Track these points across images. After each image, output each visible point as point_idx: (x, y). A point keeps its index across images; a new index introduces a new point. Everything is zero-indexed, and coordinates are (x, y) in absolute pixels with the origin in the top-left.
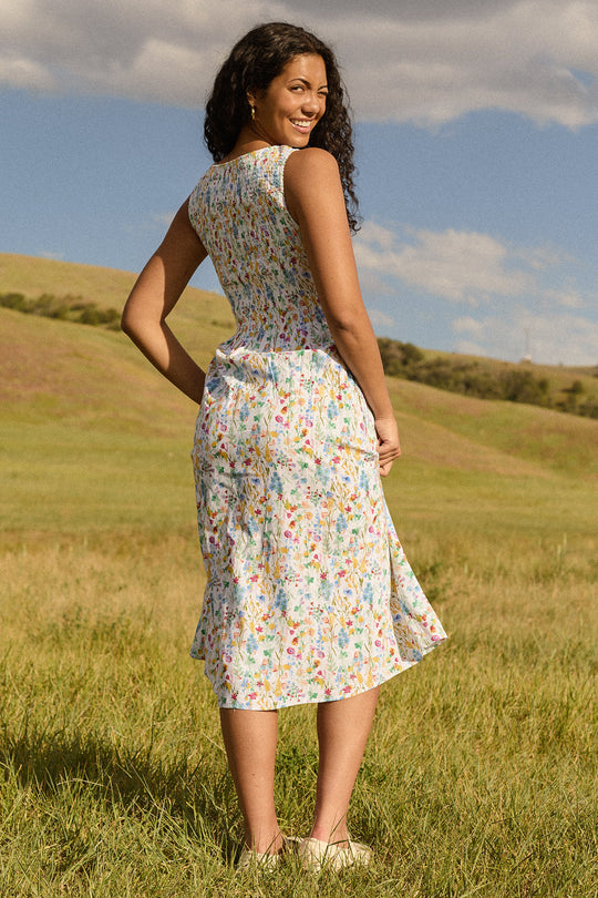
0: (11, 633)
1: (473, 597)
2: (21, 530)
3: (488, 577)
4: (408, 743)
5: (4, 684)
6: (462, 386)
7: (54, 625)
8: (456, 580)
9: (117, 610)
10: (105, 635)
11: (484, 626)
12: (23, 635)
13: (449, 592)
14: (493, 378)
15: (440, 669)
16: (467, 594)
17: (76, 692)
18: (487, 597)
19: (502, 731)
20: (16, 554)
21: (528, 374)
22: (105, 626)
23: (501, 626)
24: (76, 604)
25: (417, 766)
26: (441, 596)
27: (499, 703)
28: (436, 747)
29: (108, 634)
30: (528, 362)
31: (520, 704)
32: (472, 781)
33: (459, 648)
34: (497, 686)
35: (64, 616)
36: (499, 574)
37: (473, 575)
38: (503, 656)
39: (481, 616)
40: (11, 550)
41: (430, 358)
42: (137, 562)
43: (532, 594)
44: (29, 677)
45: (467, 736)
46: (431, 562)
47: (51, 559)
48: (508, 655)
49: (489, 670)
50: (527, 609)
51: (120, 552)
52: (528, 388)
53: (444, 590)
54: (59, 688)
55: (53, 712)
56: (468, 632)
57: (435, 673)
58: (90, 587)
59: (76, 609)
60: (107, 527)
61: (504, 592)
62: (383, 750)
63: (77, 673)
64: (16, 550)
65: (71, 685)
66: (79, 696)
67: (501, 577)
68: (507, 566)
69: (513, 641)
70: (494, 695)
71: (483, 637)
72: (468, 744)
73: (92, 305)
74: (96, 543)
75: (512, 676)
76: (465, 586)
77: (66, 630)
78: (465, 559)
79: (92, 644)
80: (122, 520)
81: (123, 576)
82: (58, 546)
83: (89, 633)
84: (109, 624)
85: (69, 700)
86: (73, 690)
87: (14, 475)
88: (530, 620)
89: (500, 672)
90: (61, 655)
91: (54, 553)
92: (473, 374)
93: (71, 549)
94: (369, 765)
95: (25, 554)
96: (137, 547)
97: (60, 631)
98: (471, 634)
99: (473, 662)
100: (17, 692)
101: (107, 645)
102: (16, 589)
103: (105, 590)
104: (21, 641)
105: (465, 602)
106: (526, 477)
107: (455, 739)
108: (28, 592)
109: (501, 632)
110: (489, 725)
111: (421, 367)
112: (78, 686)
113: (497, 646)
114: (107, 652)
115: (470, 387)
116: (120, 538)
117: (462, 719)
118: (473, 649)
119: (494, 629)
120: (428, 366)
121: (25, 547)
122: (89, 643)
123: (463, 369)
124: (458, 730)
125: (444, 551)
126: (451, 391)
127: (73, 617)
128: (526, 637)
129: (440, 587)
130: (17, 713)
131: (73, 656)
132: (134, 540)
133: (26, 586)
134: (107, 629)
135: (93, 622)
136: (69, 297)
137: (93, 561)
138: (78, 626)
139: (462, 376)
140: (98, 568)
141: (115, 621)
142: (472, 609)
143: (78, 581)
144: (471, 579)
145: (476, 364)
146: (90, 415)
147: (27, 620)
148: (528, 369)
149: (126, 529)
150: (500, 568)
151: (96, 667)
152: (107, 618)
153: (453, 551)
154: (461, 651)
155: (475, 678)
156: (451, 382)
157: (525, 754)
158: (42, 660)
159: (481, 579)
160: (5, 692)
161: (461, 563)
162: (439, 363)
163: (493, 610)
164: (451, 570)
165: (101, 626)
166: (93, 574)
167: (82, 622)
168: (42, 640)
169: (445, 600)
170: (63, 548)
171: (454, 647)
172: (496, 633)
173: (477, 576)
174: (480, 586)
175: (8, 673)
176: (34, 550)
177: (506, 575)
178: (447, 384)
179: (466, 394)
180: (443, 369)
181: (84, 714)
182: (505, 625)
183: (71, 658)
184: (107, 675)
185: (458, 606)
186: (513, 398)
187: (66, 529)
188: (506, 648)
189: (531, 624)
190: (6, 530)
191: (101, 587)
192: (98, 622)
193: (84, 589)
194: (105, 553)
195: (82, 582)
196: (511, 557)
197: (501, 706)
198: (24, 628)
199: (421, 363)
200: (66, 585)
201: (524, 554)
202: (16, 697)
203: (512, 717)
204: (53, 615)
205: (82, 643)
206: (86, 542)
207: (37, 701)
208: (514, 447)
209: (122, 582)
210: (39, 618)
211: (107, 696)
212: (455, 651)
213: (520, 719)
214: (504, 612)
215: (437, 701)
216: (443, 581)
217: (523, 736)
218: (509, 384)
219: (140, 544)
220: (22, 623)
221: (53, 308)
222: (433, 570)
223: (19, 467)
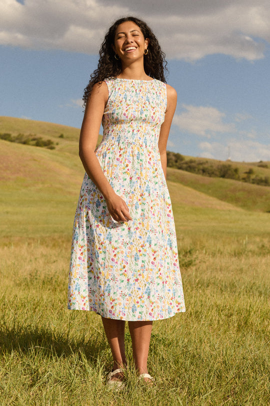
0: (7, 282)
1: (207, 263)
2: (11, 236)
3: (214, 255)
4: (180, 328)
5: (4, 305)
6: (201, 172)
7: (26, 278)
8: (200, 256)
9: (53, 271)
10: (48, 283)
11: (212, 277)
12: (12, 283)
13: (197, 261)
14: (214, 168)
15: (194, 295)
16: (205, 262)
17: (36, 308)
18: (213, 263)
19: (221, 322)
20: (9, 247)
21: (230, 166)
22: (48, 278)
23: (220, 276)
24: (35, 269)
25: (184, 338)
26: (194, 263)
27: (220, 310)
28: (192, 330)
29: (49, 282)
30: (229, 161)
31: (229, 310)
32: (209, 345)
33: (202, 286)
34: (219, 302)
35: (30, 274)
36: (218, 253)
37: (207, 254)
38: (221, 289)
39: (211, 272)
40: (6, 246)
41: (187, 159)
42: (61, 251)
43: (233, 262)
44: (15, 302)
45: (206, 325)
46: (189, 249)
47: (24, 250)
48: (223, 289)
49: (215, 295)
50: (231, 268)
51: (54, 245)
52: (230, 172)
53: (195, 261)
54: (29, 306)
55: (26, 317)
56: (206, 279)
57: (192, 297)
58: (41, 261)
59: (35, 271)
60: (48, 235)
61: (221, 261)
62: (169, 332)
63: (36, 300)
64: (8, 245)
65: (34, 305)
66: (37, 310)
67: (219, 255)
68: (222, 250)
69: (225, 282)
70: (217, 306)
71: (212, 281)
72: (206, 328)
73: (40, 138)
74: (43, 242)
75: (225, 298)
76: (204, 258)
77: (31, 281)
78: (204, 247)
79: (43, 287)
80: (55, 231)
81: (56, 257)
82: (27, 243)
83: (41, 282)
84: (50, 278)
85: (33, 312)
86: (35, 307)
87: (7, 213)
88: (232, 273)
89: (220, 296)
90: (29, 292)
91: (25, 246)
92: (206, 166)
93: (33, 245)
94: (164, 338)
95: (13, 247)
96: (61, 243)
97: (28, 281)
99: (208, 292)
100: (10, 308)
101: (49, 287)
102: (9, 263)
103: (47, 263)
104: (11, 286)
105: (204, 266)
106: (230, 211)
107: (201, 326)
108: (14, 264)
109: (220, 279)
110: (215, 320)
111: (183, 164)
112: (37, 305)
113: (218, 285)
114: (49, 290)
115: (204, 171)
116: (54, 239)
117: (203, 317)
118: (208, 286)
119: (217, 277)
120: (186, 163)
121: (12, 244)
122: (41, 286)
123: (201, 164)
124: (202, 322)
125: (194, 243)
126: (197, 173)
127: (34, 274)
128: (230, 281)
129: (193, 259)
130: (10, 317)
131: (34, 292)
132: (60, 240)
133: (13, 262)
134: (49, 280)
135: (43, 277)
136: (30, 135)
137: (42, 250)
138: (36, 279)
139: (201, 167)
140: (45, 253)
141: (52, 276)
142: (207, 269)
143: (36, 259)
144: (207, 256)
145: (207, 162)
146: (40, 186)
147: (14, 276)
148: (229, 163)
149: (56, 235)
150: (219, 251)
151: (44, 297)
152: (49, 275)
153: (199, 243)
154: (203, 288)
155: (209, 299)
156: (197, 170)
157: (231, 332)
158: (21, 294)
159: (211, 256)
160: (5, 308)
161: (202, 249)
162: (191, 161)
163: (216, 269)
164: (198, 251)
165: (46, 278)
166: (43, 255)
167: (38, 277)
168: (21, 285)
169: (195, 265)
170: (29, 244)
171: (200, 286)
172: (218, 279)
173: (209, 254)
174: (211, 259)
175: (6, 300)
176: (17, 245)
177: (221, 253)
178: (195, 171)
179: (203, 175)
180: (193, 164)
181: (40, 318)
182: (222, 275)
183: (33, 293)
184: (49, 300)
185: (201, 268)
186: (223, 176)
187: (30, 236)
188: (222, 285)
189: (232, 275)
190: (4, 237)
191: (46, 261)
192: (45, 277)
193: (39, 262)
194: (47, 246)
195: (38, 259)
196: (224, 246)
197: (220, 311)
198: (13, 280)
199: (183, 162)
200: (31, 261)
201: (229, 244)
202: (10, 310)
203: (225, 316)
204: (25, 274)
205: (38, 286)
206: (39, 242)
207: (19, 312)
208: (224, 198)
209: (55, 259)
210: (19, 275)
211: (50, 310)
212: (200, 287)
213: (229, 317)
214: (221, 270)
215: (193, 309)
216: (195, 256)
217: (230, 324)
218: (221, 170)
219: (63, 242)
220: (12, 277)
221: (23, 140)
222: (190, 252)
223: (10, 209)
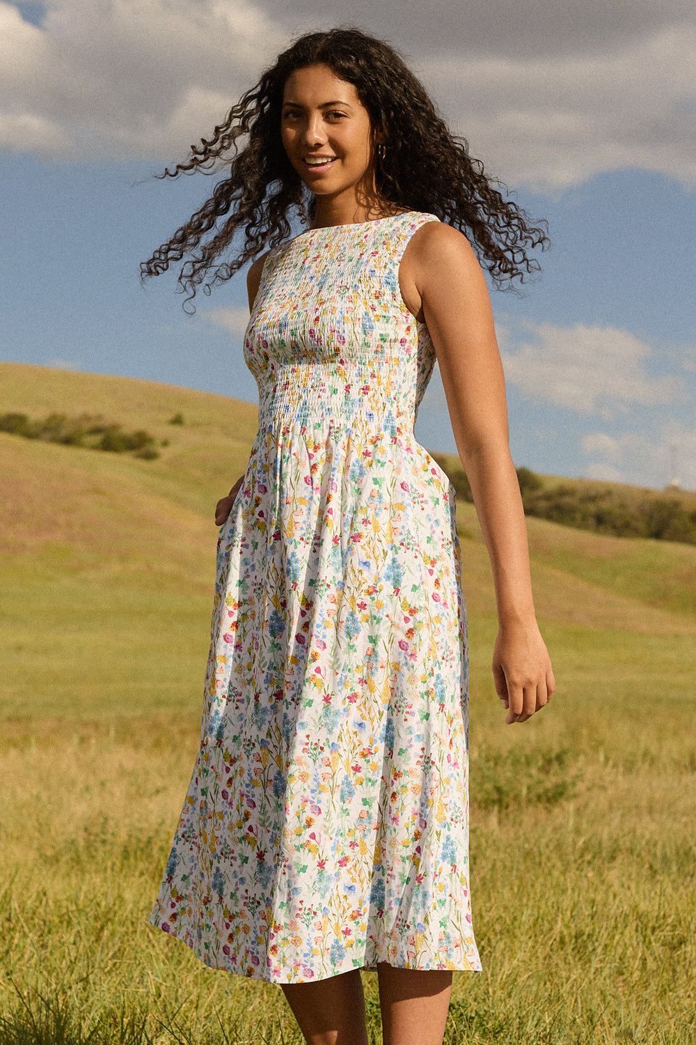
0: (17, 853)
1: (611, 792)
2: (29, 718)
3: (630, 767)
4: (531, 982)
5: (9, 920)
6: (592, 521)
7: (73, 842)
8: (590, 772)
9: (154, 819)
10: (139, 853)
11: (626, 830)
12: (32, 855)
13: (581, 787)
14: (632, 510)
15: (570, 886)
16: (604, 788)
17: (102, 928)
18: (629, 791)
19: (651, 964)
20: (22, 750)
21: (676, 504)
22: (139, 840)
23: (648, 828)
24: (101, 813)
25: (543, 1012)
26: (571, 791)
27: (646, 927)
28: (567, 987)
29: (142, 850)
30: (675, 489)
31: (674, 927)
32: (614, 1030)
33: (594, 857)
34: (643, 906)
35: (86, 830)
36: (643, 762)
37: (611, 763)
38: (651, 867)
39: (623, 816)
40: (15, 745)
41: (550, 486)
42: (179, 758)
43: (687, 786)
44: (41, 910)
45: (606, 972)
46: (556, 749)
47: (67, 758)
48: (657, 866)
49: (633, 885)
50: (681, 805)
51: (157, 744)
52: (675, 522)
53: (574, 784)
54: (81, 924)
55: (73, 954)
56: (605, 836)
57: (564, 891)
58: (119, 790)
59: (101, 820)
60: (139, 712)
61: (650, 784)
62: (499, 993)
63: (103, 904)
64: (21, 744)
65: (96, 918)
66: (106, 933)
67: (646, 766)
68: (653, 750)
69: (664, 847)
70: (639, 917)
71: (625, 843)
72: (608, 981)
73: (115, 427)
74: (125, 734)
75: (663, 893)
76: (601, 778)
77: (89, 846)
78: (601, 743)
79: (122, 865)
80: (159, 702)
81: (162, 776)
82: (76, 740)
83: (118, 850)
84: (145, 839)
85: (93, 938)
86: (98, 925)
87: (19, 649)
88: (684, 819)
89: (649, 886)
90: (83, 880)
91: (72, 747)
92: (605, 505)
93: (93, 741)
94: (482, 1013)
95: (34, 750)
96: (178, 737)
97: (81, 849)
98: (610, 839)
99: (613, 875)
100: (26, 929)
101: (141, 866)
102: (23, 796)
103: (137, 794)
104: (30, 864)
105: (600, 801)
106: (677, 636)
107: (592, 976)
108: (38, 798)
109: (647, 836)
110: (634, 957)
111: (538, 498)
112: (106, 918)
113: (643, 854)
114: (142, 874)
115: (602, 522)
116: (156, 726)
117: (599, 950)
118: (613, 858)
119: (639, 831)
120: (548, 497)
121: (33, 741)
122: (118, 864)
123: (593, 499)
124: (595, 964)
125: (573, 733)
126: (579, 527)
127: (96, 829)
128: (679, 842)
129: (568, 779)
130: (26, 957)
131: (98, 880)
132: (175, 729)
133: (35, 792)
134: (142, 845)
135: (123, 836)
136: (86, 418)
137: (123, 757)
138: (104, 842)
139: (592, 508)
140: (129, 765)
141: (151, 834)
142: (611, 808)
143: (103, 784)
144: (609, 769)
145: (609, 493)
146: (115, 568)
147: (37, 834)
148: (676, 496)
149: (164, 714)
150: (646, 754)
151: (128, 895)
152: (141, 830)
153: (585, 732)
154: (597, 862)
155: (615, 896)
156: (578, 516)
157: (681, 992)
158: (58, 887)
159: (621, 769)
160: (10, 930)
161: (595, 749)
162: (563, 492)
163: (637, 807)
164: (582, 758)
165: (134, 841)
166: (122, 773)
167: (109, 837)
168: (58, 861)
169: (575, 796)
170: (83, 740)
171: (588, 857)
172: (643, 837)
173: (615, 766)
174: (620, 778)
175: (15, 905)
176: (45, 743)
177: (653, 762)
178: (573, 519)
179: (596, 531)
180: (567, 500)
181: (114, 956)
182: (653, 826)
183: (95, 885)
184: (142, 905)
185: (592, 805)
186: (657, 535)
187: (85, 716)
188: (655, 855)
189: (686, 825)
190: (9, 719)
191: (133, 790)
192: (130, 836)
193: (112, 794)
194: (137, 746)
195: (108, 785)
196: (660, 739)
197: (649, 932)
198: (35, 845)
199: (539, 493)
200: (87, 789)
201: (675, 733)
202: (25, 936)
203: (663, 945)
204: (71, 828)
205: (109, 864)
206: (112, 733)
207: (51, 940)
208: (660, 598)
209: (160, 783)
210: (53, 832)
211: (143, 932)
212: (589, 863)
213: (674, 948)
214: (651, 811)
215: (568, 927)
216: (573, 771)
217: (678, 969)
218: (651, 517)
219: (183, 733)
220: (31, 839)
221: (64, 432)
222: (560, 759)
223: (25, 637)
